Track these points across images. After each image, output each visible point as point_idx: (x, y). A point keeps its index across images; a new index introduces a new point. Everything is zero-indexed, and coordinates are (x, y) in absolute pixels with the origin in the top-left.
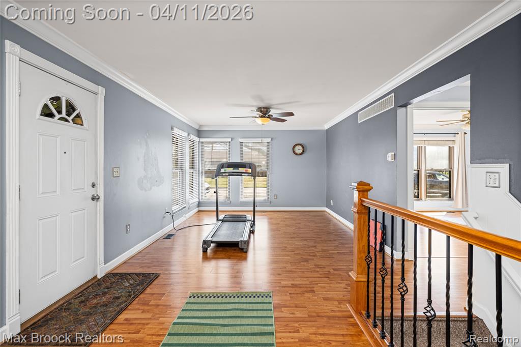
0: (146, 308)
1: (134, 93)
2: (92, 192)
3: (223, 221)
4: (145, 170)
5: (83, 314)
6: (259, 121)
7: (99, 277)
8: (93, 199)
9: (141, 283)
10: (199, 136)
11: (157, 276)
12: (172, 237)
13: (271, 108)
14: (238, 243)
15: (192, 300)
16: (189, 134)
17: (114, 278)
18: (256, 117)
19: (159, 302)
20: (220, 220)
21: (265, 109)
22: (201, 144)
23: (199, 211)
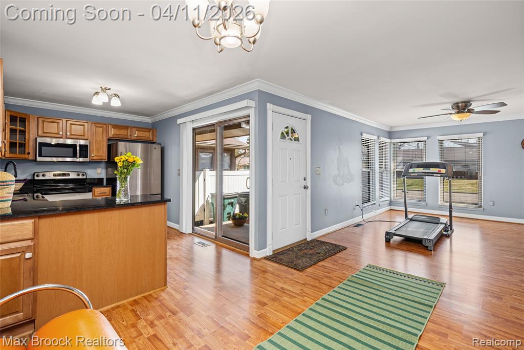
0: (335, 263)
1: (330, 113)
2: (304, 183)
3: (411, 220)
4: (338, 169)
5: (300, 256)
6: (456, 118)
7: (308, 240)
8: (305, 188)
9: (333, 249)
10: (390, 138)
11: (345, 249)
12: (362, 226)
13: (472, 101)
14: (422, 241)
15: (368, 268)
16: (378, 137)
17: (317, 243)
18: (451, 114)
19: (344, 263)
20: (409, 219)
21: (463, 104)
22: (392, 145)
23: (391, 210)
